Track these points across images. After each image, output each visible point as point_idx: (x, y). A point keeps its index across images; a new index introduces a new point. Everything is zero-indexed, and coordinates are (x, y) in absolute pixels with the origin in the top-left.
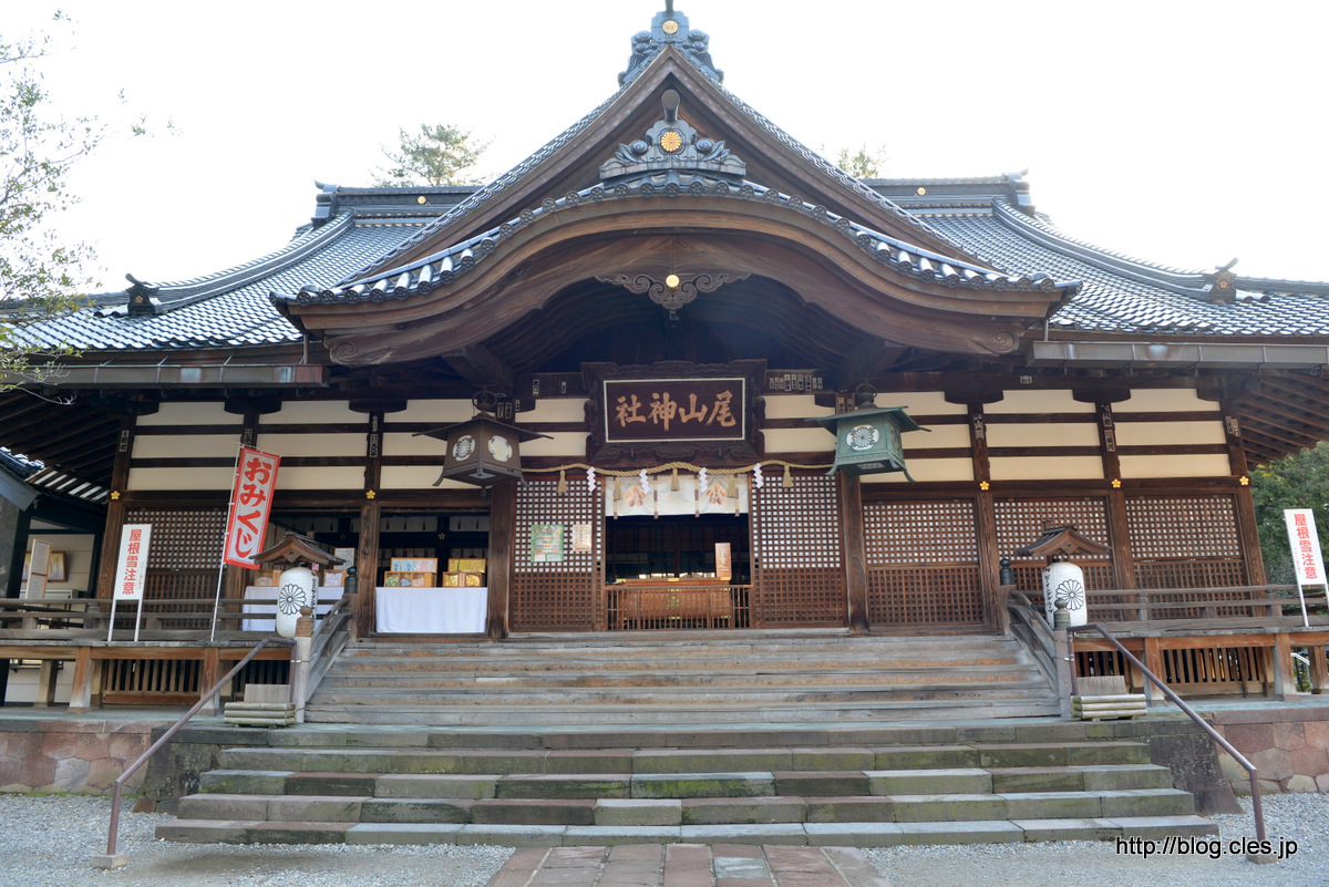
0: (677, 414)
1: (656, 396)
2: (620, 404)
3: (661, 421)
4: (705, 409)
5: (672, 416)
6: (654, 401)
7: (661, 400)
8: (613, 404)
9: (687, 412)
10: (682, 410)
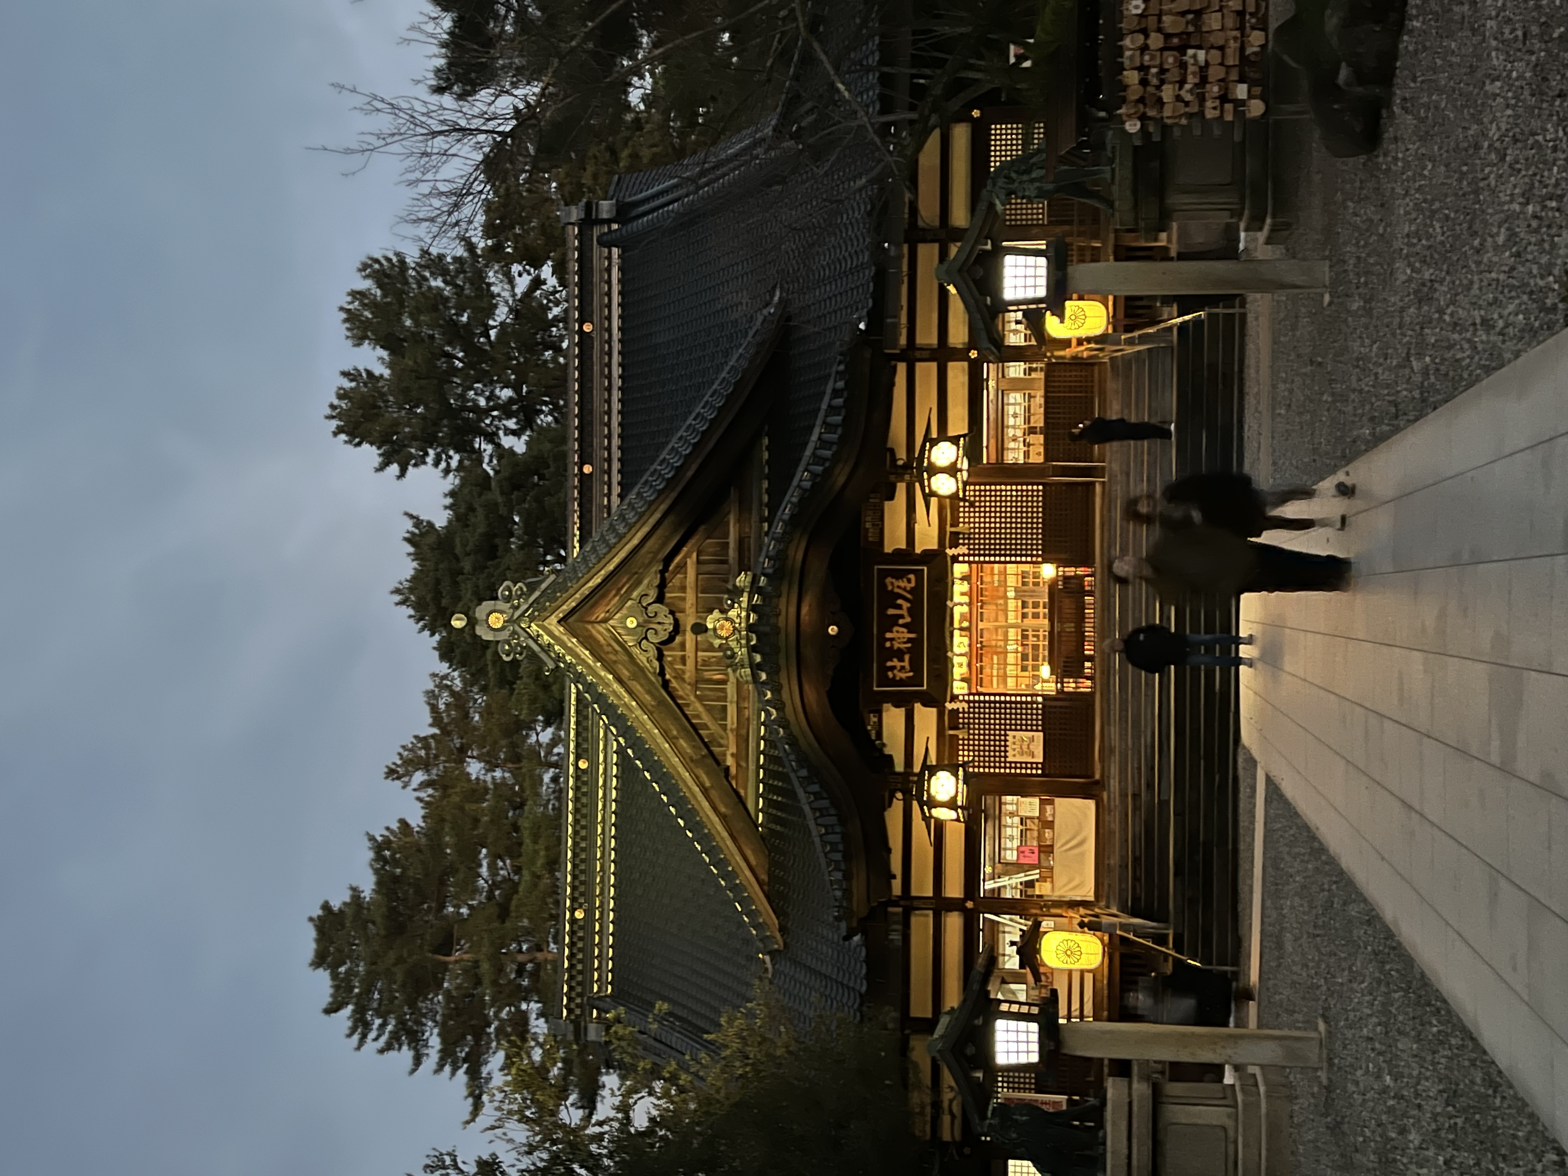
0: (903, 626)
1: (888, 644)
2: (894, 676)
3: (909, 640)
4: (900, 601)
5: (905, 630)
6: (892, 645)
7: (892, 640)
8: (894, 682)
9: (902, 617)
10: (901, 621)
